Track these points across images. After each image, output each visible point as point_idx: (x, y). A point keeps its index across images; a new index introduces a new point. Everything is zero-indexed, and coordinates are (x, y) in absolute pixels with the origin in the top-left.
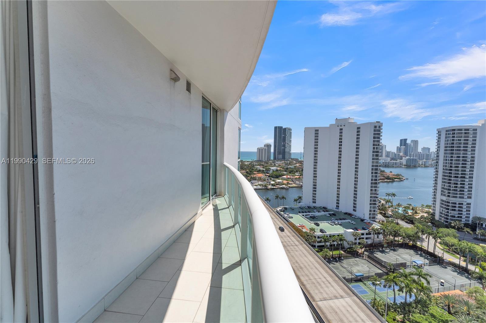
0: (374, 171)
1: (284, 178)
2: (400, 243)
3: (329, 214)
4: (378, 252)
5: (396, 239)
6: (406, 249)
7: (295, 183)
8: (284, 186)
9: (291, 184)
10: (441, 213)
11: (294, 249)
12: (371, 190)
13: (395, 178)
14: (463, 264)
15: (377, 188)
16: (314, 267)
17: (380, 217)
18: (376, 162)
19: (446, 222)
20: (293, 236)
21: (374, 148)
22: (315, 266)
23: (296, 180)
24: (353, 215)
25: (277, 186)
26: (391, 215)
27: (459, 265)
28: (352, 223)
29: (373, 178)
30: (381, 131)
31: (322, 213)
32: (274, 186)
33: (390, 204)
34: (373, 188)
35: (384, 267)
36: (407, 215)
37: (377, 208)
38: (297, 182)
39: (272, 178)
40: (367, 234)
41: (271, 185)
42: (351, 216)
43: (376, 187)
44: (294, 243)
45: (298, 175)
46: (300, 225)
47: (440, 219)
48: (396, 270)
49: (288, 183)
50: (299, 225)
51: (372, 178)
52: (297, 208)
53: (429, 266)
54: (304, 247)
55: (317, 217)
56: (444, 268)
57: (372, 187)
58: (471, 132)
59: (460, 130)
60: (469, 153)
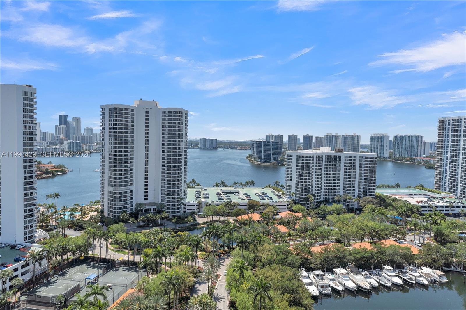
0: (27, 164)
2: (69, 261)
4: (42, 287)
5: (65, 257)
6: (77, 267)
10: (109, 207)
12: (25, 195)
13: (57, 171)
14: (131, 258)
15: (34, 189)
17: (40, 233)
18: (30, 149)
19: (115, 216)
21: (25, 127)
26: (55, 226)
27: (129, 260)
29: (27, 175)
30: (35, 100)
33: (53, 210)
34: (27, 192)
35: (52, 305)
36: (75, 219)
37: (35, 221)
40: (23, 267)
43: (32, 188)
47: (109, 214)
48: (68, 300)
51: (25, 175)
53: (103, 275)
56: (117, 271)
57: (25, 189)
58: (130, 113)
59: (121, 109)
60: (129, 135)
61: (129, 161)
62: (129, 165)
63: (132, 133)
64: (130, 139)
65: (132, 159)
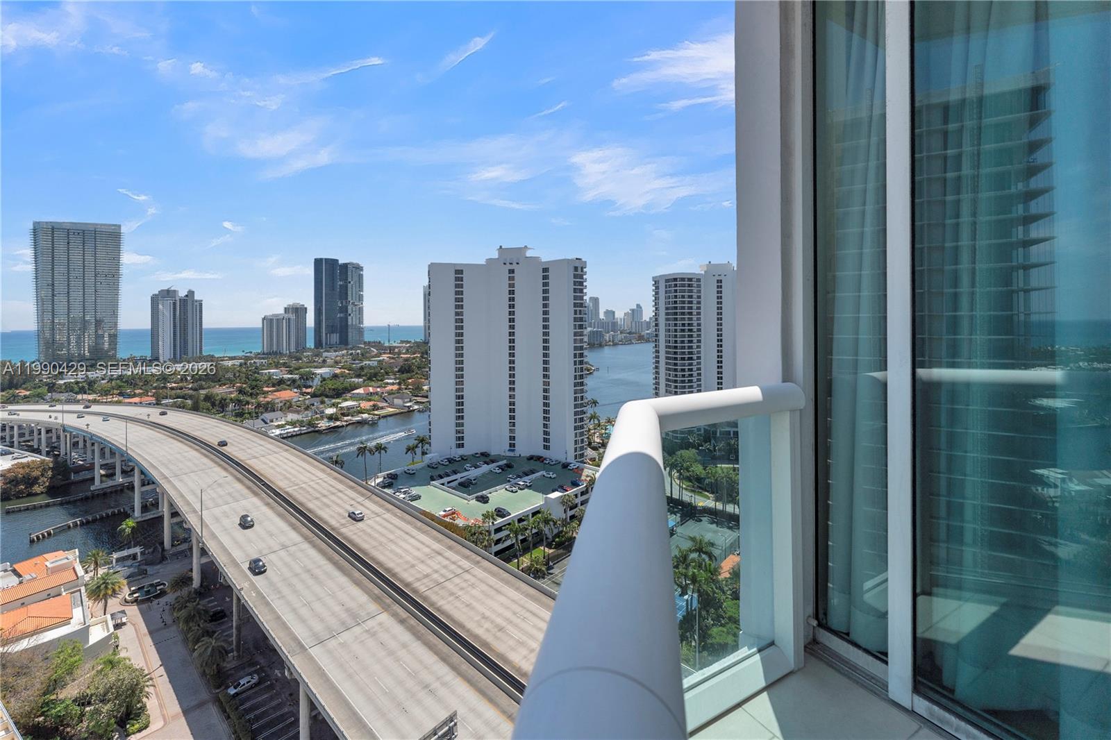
0: (578, 359)
1: (358, 394)
3: (500, 467)
7: (392, 405)
8: (365, 416)
9: (382, 408)
11: (464, 585)
12: (576, 399)
16: (527, 615)
18: (580, 339)
20: (450, 548)
21: (575, 312)
22: (528, 611)
23: (392, 396)
24: (545, 459)
25: (346, 418)
26: (599, 443)
28: (549, 476)
29: (577, 374)
30: (584, 277)
31: (485, 468)
32: (337, 419)
33: (596, 422)
37: (586, 435)
38: (398, 401)
39: (326, 399)
41: (326, 420)
42: (543, 461)
43: (582, 391)
44: (460, 567)
45: (393, 384)
46: (445, 511)
49: (375, 408)
50: (443, 513)
52: (423, 468)
54: (485, 570)
55: (474, 480)
56: (699, 520)
57: (575, 392)
58: (695, 284)
59: (683, 279)
60: (695, 318)
61: (695, 357)
62: (695, 362)
63: (699, 314)
64: (695, 323)
65: (699, 352)
